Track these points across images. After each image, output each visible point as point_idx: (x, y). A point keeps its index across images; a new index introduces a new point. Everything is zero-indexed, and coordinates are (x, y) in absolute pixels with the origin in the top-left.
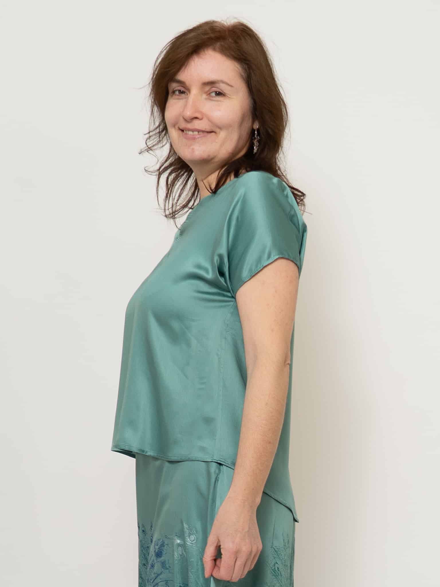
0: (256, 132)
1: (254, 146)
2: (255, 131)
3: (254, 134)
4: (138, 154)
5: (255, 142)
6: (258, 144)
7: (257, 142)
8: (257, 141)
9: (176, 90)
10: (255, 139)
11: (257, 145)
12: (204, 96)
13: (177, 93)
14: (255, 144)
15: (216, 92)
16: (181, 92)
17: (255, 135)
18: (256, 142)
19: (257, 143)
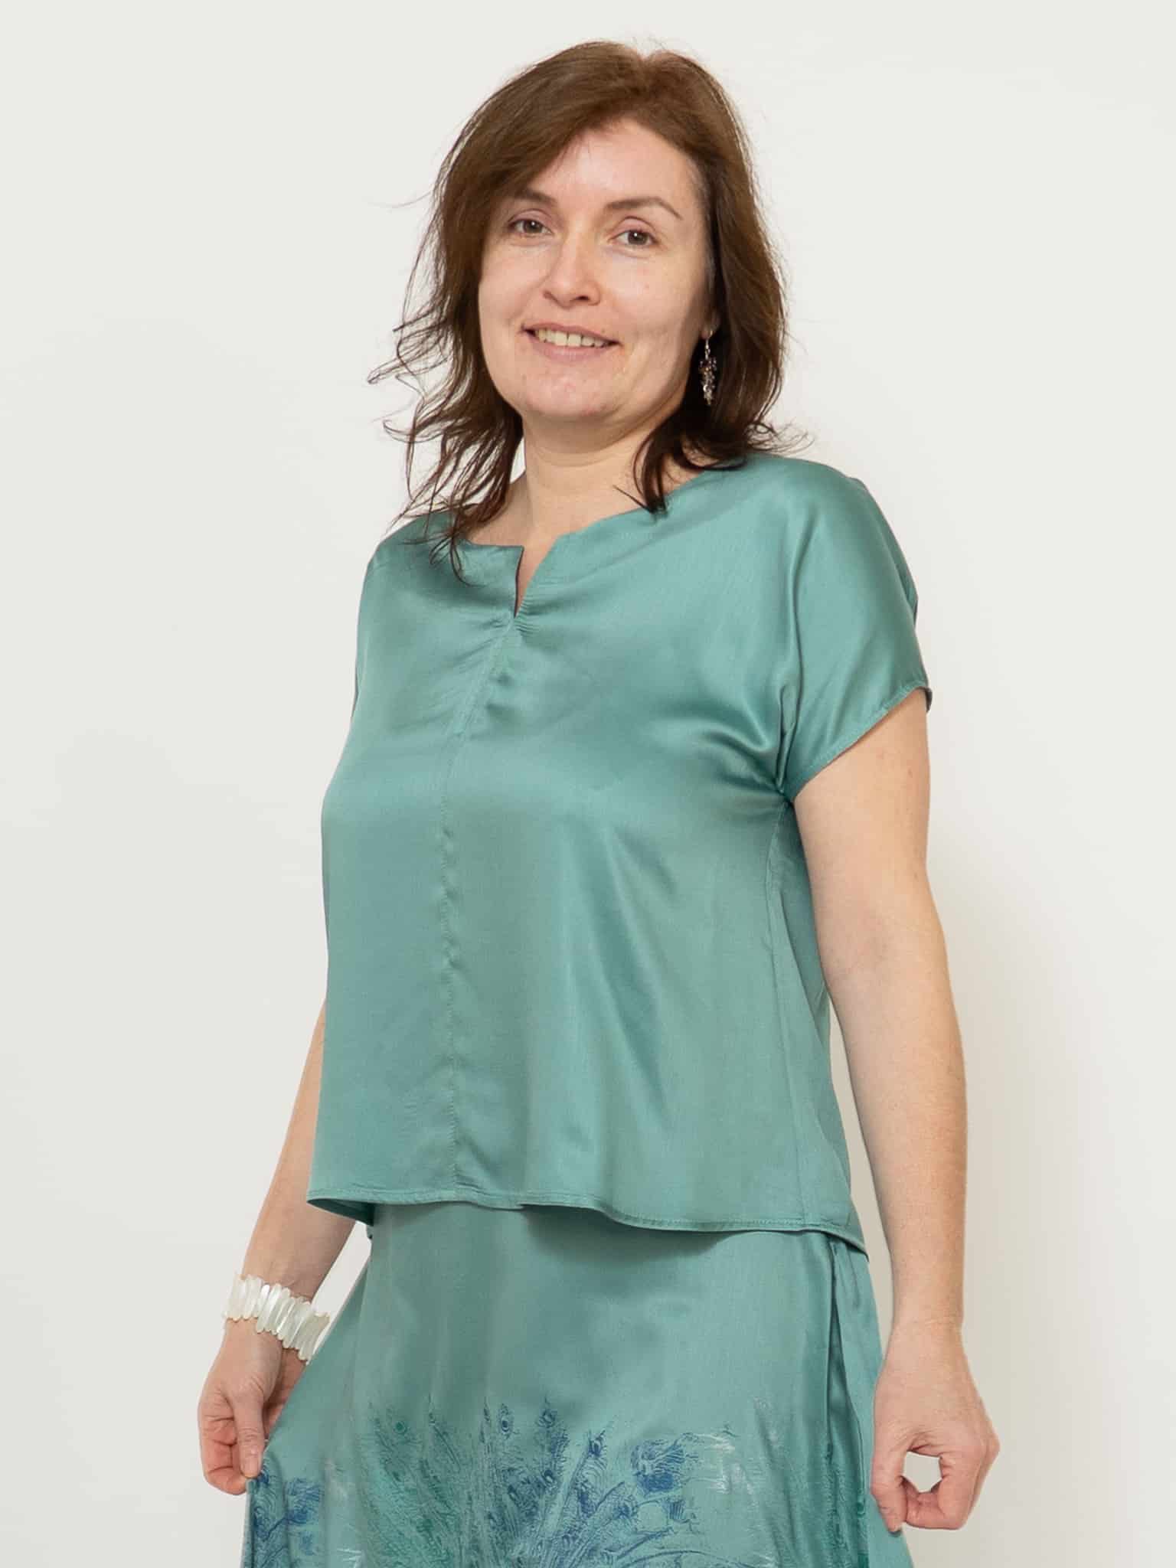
0: (707, 347)
1: (702, 383)
2: (705, 345)
3: (704, 349)
4: (367, 384)
5: (705, 373)
6: (713, 377)
7: (711, 373)
8: (710, 370)
9: (519, 221)
10: (706, 364)
11: (711, 381)
12: (603, 241)
13: (520, 227)
14: (707, 379)
15: (631, 233)
16: (532, 227)
17: (704, 355)
18: (708, 372)
19: (710, 377)
